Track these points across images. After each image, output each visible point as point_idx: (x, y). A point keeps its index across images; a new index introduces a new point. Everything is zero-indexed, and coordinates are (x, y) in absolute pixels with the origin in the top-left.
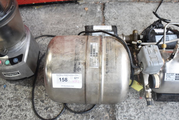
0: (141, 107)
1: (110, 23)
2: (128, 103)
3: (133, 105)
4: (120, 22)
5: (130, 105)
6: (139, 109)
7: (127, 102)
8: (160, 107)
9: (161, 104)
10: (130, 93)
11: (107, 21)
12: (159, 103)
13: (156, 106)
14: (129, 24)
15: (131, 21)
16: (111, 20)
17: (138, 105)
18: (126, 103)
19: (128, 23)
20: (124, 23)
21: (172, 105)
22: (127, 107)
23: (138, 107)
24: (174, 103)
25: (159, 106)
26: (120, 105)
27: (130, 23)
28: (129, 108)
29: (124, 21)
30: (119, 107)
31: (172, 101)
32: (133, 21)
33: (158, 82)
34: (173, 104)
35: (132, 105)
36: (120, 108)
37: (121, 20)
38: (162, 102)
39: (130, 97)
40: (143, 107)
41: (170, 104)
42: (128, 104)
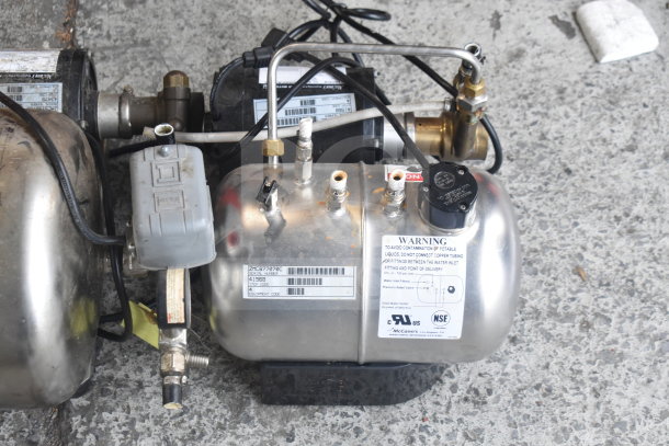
0: (194, 432)
1: (98, 27)
2: (133, 413)
3: (156, 423)
4: (155, 22)
5: (138, 426)
6: (182, 440)
7: (128, 410)
8: (282, 433)
9: (287, 418)
10: (148, 370)
11: (87, 15)
12: (279, 411)
13: (264, 425)
14: (199, 31)
15: (214, 16)
16: (111, 9)
17: (178, 425)
18: (122, 417)
19: (191, 27)
20: (171, 25)
21: (341, 421)
22: (125, 433)
23: (180, 433)
24: (350, 410)
25: (276, 426)
26: (93, 424)
27: (203, 25)
28: (136, 436)
29: (177, 14)
30: (85, 433)
31: (344, 403)
32: (223, 15)
33: (177, 297)
34: (344, 415)
35: (149, 423)
36: (91, 437)
37: (160, 12)
38: (293, 409)
39: (147, 390)
40: (202, 434)
41: (331, 415)
42: (132, 423)
